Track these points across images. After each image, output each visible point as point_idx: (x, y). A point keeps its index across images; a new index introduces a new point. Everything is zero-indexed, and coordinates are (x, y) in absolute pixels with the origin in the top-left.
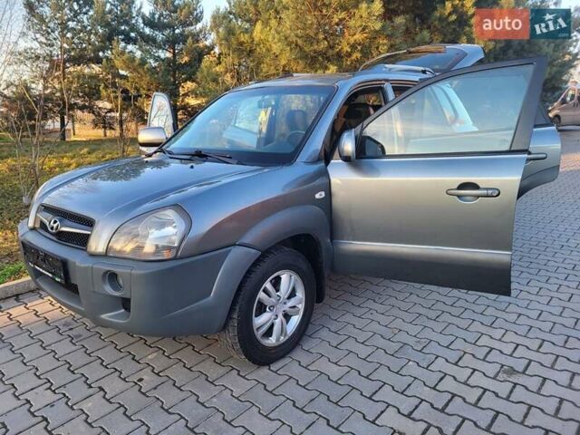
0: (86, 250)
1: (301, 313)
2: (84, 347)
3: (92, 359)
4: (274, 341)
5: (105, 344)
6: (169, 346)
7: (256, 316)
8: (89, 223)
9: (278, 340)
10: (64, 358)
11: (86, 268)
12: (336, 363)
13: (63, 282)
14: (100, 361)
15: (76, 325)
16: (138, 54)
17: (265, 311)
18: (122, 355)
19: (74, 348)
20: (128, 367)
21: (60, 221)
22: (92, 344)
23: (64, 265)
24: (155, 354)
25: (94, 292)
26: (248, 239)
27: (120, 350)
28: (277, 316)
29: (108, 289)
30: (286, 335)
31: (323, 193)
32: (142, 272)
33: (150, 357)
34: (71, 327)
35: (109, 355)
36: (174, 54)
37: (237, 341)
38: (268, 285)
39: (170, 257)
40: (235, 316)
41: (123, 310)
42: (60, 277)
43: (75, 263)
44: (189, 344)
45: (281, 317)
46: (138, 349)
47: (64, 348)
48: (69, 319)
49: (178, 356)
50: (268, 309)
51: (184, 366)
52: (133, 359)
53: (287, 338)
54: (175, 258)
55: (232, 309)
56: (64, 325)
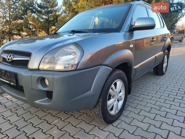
0: (27, 68)
1: (123, 100)
2: (23, 118)
3: (28, 123)
4: (114, 113)
5: (33, 116)
6: (63, 116)
7: (108, 100)
8: (29, 55)
9: (115, 112)
10: (14, 124)
11: (28, 76)
12: (142, 122)
13: (15, 85)
14: (32, 124)
15: (19, 108)
16: (36, 16)
17: (111, 98)
18: (42, 121)
19: (18, 118)
20: (45, 127)
21: (13, 56)
22: (27, 116)
23: (16, 76)
24: (57, 120)
25: (32, 89)
26: (107, 62)
27: (40, 119)
28: (115, 100)
29: (40, 87)
30: (118, 109)
31: (133, 45)
32: (59, 77)
33: (55, 121)
34: (17, 109)
35: (35, 121)
36: (48, 17)
37: (101, 112)
38: (113, 86)
39: (73, 69)
40: (101, 100)
41: (47, 98)
42: (13, 82)
43: (22, 74)
44: (72, 115)
45: (117, 101)
46: (49, 118)
47: (14, 118)
48: (16, 106)
49: (68, 120)
50: (112, 98)
51: (72, 125)
52: (47, 123)
53: (118, 111)
54: (76, 70)
55: (100, 97)
56: (14, 108)
